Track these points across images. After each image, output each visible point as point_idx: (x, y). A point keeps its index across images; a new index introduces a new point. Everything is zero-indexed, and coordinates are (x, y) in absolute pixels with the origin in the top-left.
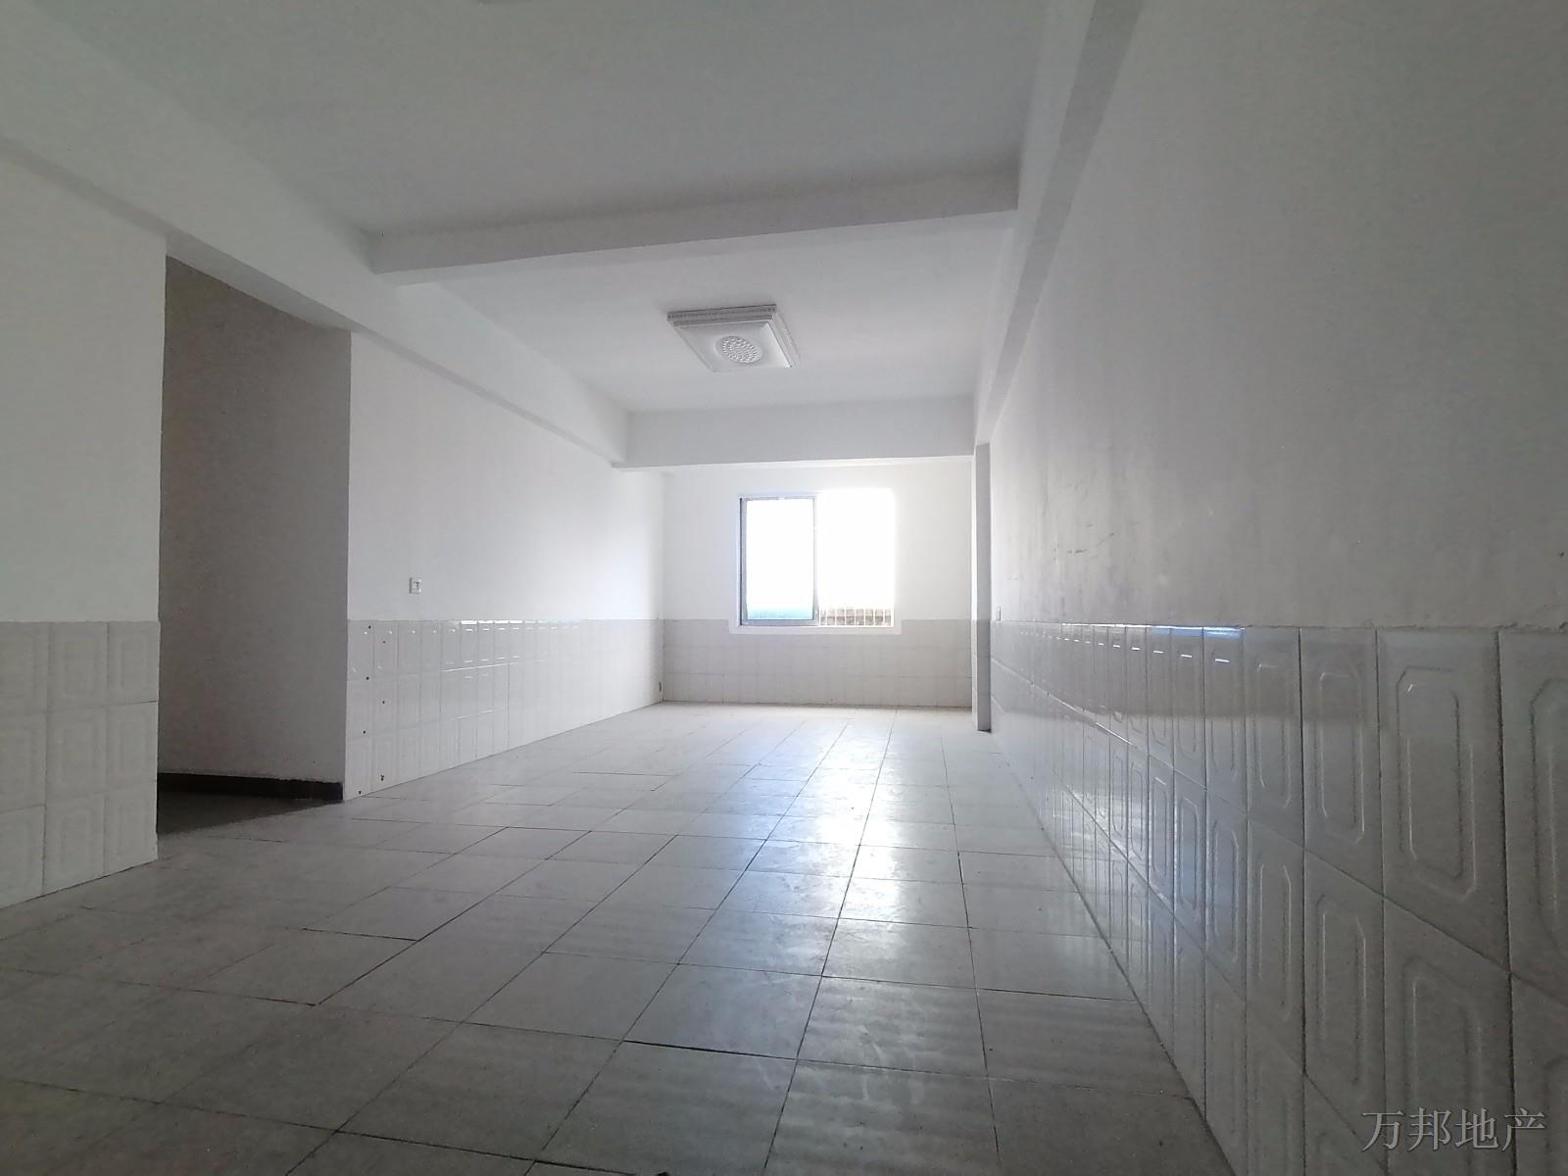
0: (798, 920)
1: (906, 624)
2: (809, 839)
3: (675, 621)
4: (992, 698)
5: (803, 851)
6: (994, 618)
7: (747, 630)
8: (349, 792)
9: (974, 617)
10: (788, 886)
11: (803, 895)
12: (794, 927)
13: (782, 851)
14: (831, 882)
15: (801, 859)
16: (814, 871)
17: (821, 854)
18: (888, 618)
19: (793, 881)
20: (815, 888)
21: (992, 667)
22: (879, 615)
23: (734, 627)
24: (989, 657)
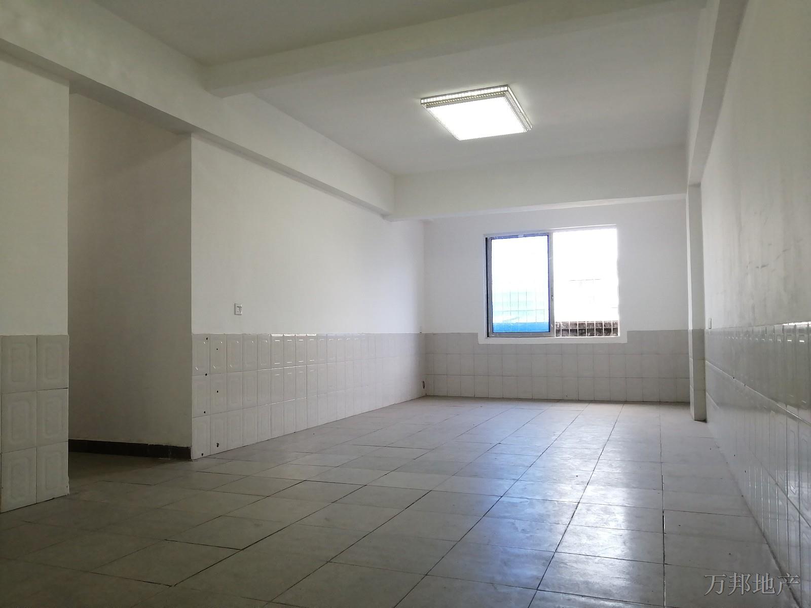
0: (522, 551)
1: (631, 334)
2: (538, 497)
3: (434, 334)
4: (707, 394)
5: (531, 505)
6: (707, 327)
7: (493, 341)
8: (195, 453)
9: (690, 328)
10: (517, 529)
11: (528, 535)
12: (518, 556)
13: (514, 505)
14: (552, 527)
15: (529, 511)
16: (540, 519)
17: (546, 508)
18: (615, 330)
19: (520, 525)
20: (538, 531)
21: (706, 368)
22: (608, 327)
23: (482, 339)
24: (704, 359)
